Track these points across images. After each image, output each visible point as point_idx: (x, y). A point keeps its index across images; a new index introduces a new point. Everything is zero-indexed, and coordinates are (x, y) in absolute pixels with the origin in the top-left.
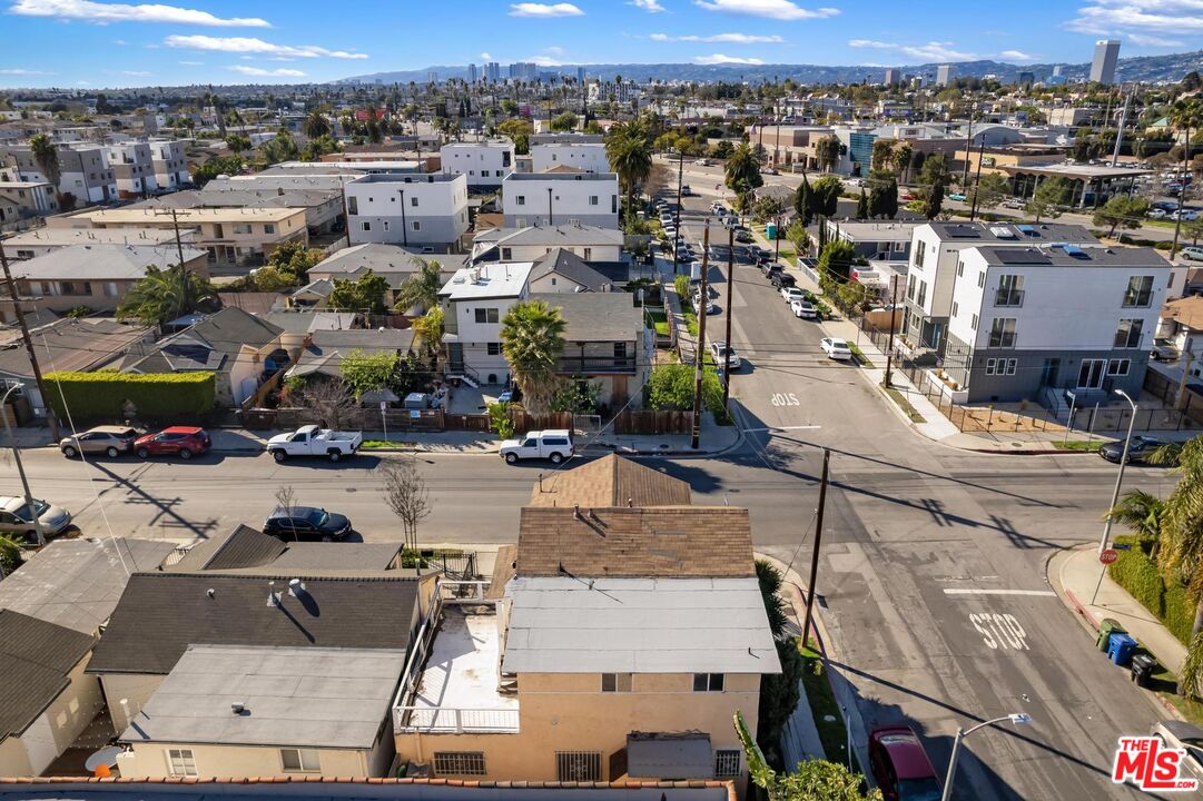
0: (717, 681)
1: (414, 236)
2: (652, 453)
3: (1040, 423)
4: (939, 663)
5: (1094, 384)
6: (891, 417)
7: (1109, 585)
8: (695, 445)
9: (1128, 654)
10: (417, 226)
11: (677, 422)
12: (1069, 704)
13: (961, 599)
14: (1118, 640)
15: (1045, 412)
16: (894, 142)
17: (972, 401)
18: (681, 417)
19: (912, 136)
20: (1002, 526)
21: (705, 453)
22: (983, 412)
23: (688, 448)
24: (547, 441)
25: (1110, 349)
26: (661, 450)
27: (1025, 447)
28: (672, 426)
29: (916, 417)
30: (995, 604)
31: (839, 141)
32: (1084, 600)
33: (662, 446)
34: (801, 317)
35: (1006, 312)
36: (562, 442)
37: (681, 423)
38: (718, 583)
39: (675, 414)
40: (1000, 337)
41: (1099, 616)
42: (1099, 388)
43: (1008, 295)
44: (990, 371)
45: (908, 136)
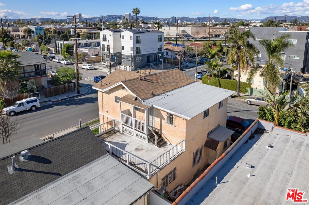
2: (66, 99)
5: (156, 61)
8: (79, 92)
11: (68, 88)
16: (51, 28)
17: (135, 69)
18: (69, 86)
19: (55, 27)
21: (83, 94)
23: (77, 94)
24: (28, 102)
25: (157, 52)
26: (68, 97)
28: (66, 90)
31: (31, 30)
33: (67, 96)
34: (67, 64)
35: (138, 45)
36: (36, 101)
37: (69, 88)
39: (67, 85)
42: (157, 62)
43: (138, 41)
44: (137, 61)
45: (54, 27)
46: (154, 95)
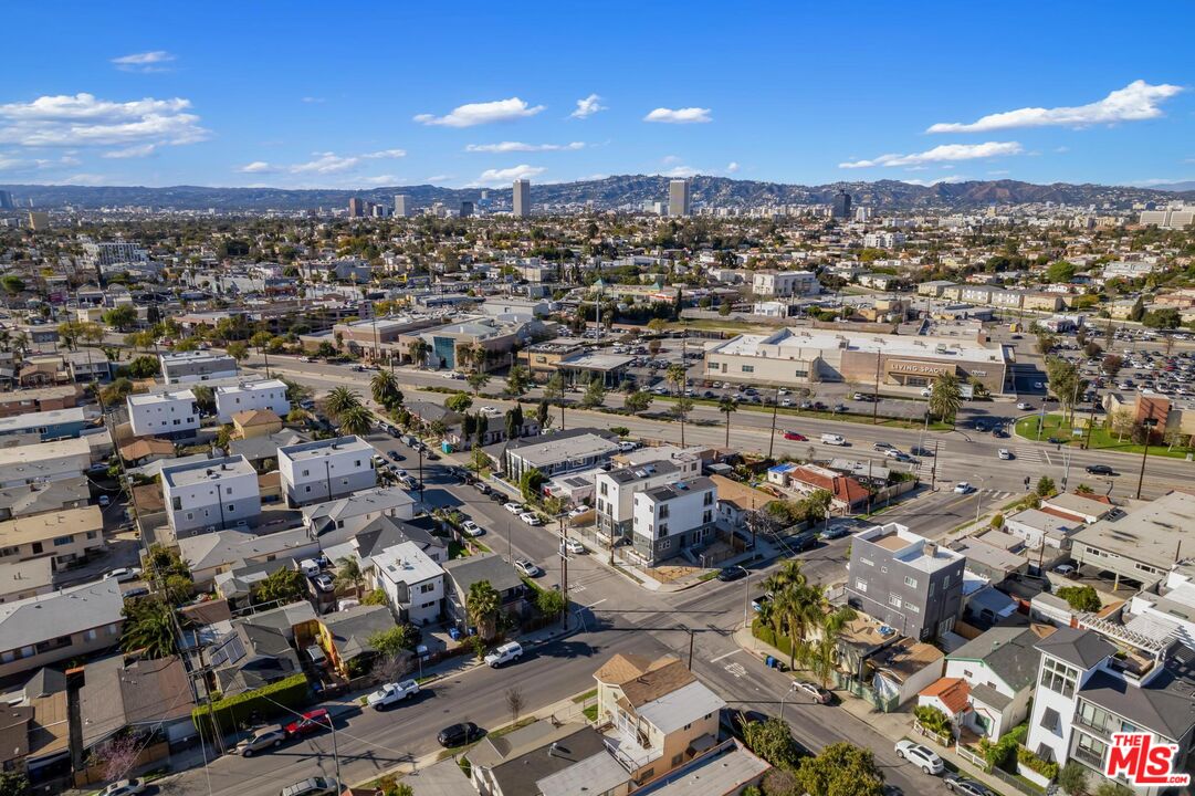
0: (710, 715)
1: (229, 516)
3: (689, 568)
4: (727, 688)
6: (628, 583)
7: (758, 641)
8: (566, 628)
9: (775, 663)
10: (231, 508)
12: (768, 686)
13: (718, 663)
14: (771, 660)
15: (686, 563)
16: (471, 345)
17: (656, 564)
20: (713, 628)
22: (662, 569)
23: (563, 631)
25: (702, 525)
27: (691, 584)
29: (641, 582)
30: (729, 660)
31: (425, 342)
32: (752, 649)
34: (533, 525)
35: (663, 522)
36: (517, 649)
38: (689, 686)
40: (663, 531)
41: (758, 652)
42: (701, 542)
43: (663, 513)
44: (660, 549)
46: (646, 702)
